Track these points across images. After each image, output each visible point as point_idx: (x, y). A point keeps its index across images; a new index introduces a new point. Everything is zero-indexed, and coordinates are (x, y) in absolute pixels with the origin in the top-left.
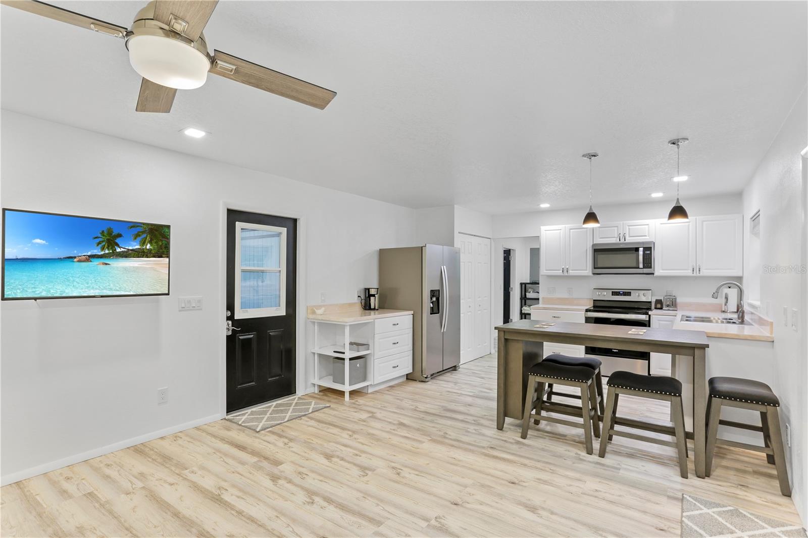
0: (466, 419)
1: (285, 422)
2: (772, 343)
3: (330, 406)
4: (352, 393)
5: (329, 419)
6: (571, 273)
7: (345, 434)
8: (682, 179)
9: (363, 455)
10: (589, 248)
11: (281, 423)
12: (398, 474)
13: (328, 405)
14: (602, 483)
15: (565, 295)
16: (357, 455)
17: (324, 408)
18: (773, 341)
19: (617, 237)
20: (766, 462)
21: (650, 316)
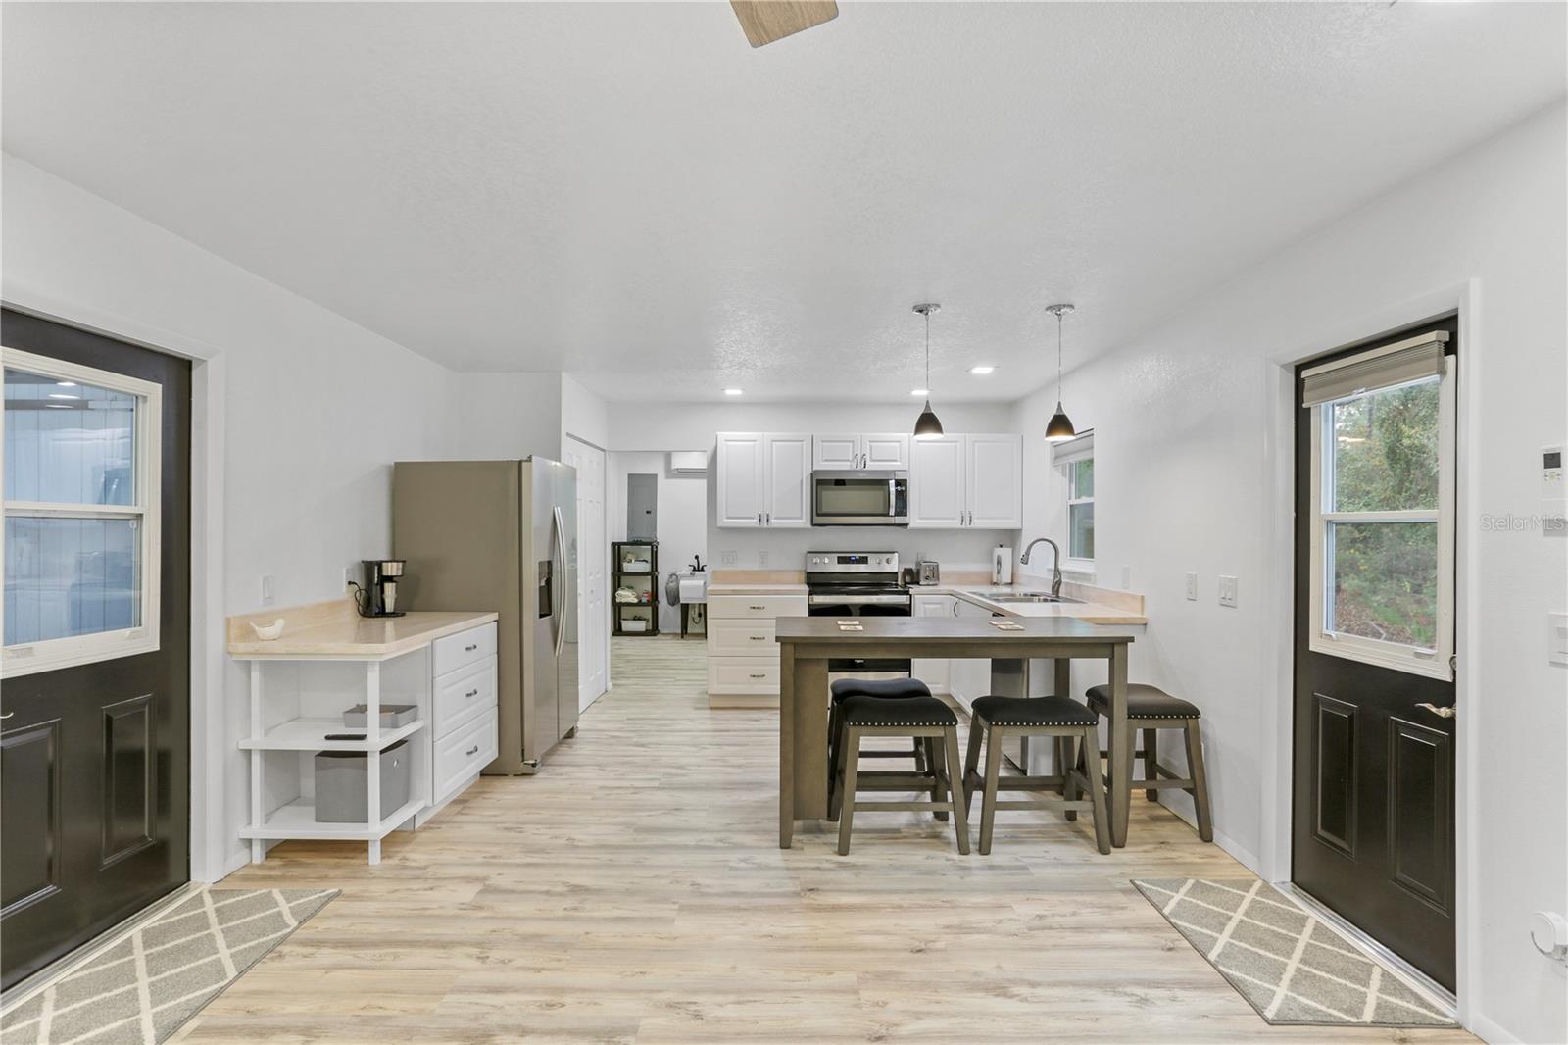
0: (701, 840)
1: (231, 983)
2: (1143, 627)
3: (338, 894)
4: (391, 841)
5: (375, 929)
6: (775, 523)
7: (460, 958)
8: (983, 370)
9: (568, 999)
10: (807, 478)
11: (222, 990)
12: (698, 1016)
13: (336, 890)
14: (1033, 899)
15: (753, 565)
16: (550, 1005)
17: (327, 902)
18: (1145, 625)
19: (853, 460)
20: (1146, 800)
21: (911, 596)
